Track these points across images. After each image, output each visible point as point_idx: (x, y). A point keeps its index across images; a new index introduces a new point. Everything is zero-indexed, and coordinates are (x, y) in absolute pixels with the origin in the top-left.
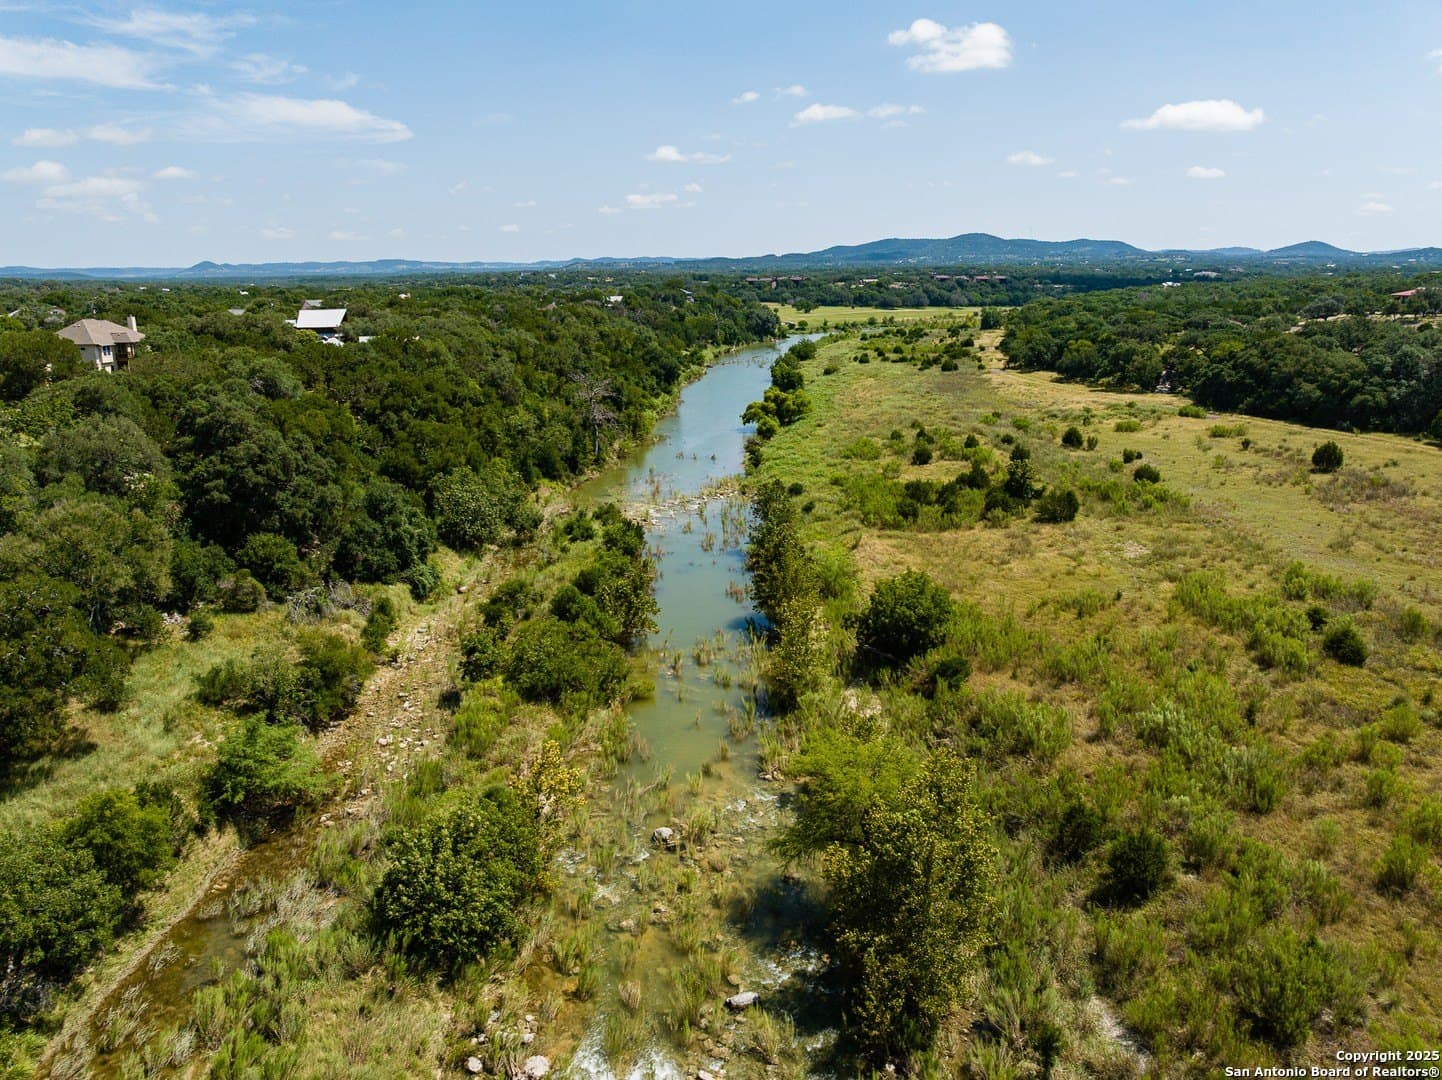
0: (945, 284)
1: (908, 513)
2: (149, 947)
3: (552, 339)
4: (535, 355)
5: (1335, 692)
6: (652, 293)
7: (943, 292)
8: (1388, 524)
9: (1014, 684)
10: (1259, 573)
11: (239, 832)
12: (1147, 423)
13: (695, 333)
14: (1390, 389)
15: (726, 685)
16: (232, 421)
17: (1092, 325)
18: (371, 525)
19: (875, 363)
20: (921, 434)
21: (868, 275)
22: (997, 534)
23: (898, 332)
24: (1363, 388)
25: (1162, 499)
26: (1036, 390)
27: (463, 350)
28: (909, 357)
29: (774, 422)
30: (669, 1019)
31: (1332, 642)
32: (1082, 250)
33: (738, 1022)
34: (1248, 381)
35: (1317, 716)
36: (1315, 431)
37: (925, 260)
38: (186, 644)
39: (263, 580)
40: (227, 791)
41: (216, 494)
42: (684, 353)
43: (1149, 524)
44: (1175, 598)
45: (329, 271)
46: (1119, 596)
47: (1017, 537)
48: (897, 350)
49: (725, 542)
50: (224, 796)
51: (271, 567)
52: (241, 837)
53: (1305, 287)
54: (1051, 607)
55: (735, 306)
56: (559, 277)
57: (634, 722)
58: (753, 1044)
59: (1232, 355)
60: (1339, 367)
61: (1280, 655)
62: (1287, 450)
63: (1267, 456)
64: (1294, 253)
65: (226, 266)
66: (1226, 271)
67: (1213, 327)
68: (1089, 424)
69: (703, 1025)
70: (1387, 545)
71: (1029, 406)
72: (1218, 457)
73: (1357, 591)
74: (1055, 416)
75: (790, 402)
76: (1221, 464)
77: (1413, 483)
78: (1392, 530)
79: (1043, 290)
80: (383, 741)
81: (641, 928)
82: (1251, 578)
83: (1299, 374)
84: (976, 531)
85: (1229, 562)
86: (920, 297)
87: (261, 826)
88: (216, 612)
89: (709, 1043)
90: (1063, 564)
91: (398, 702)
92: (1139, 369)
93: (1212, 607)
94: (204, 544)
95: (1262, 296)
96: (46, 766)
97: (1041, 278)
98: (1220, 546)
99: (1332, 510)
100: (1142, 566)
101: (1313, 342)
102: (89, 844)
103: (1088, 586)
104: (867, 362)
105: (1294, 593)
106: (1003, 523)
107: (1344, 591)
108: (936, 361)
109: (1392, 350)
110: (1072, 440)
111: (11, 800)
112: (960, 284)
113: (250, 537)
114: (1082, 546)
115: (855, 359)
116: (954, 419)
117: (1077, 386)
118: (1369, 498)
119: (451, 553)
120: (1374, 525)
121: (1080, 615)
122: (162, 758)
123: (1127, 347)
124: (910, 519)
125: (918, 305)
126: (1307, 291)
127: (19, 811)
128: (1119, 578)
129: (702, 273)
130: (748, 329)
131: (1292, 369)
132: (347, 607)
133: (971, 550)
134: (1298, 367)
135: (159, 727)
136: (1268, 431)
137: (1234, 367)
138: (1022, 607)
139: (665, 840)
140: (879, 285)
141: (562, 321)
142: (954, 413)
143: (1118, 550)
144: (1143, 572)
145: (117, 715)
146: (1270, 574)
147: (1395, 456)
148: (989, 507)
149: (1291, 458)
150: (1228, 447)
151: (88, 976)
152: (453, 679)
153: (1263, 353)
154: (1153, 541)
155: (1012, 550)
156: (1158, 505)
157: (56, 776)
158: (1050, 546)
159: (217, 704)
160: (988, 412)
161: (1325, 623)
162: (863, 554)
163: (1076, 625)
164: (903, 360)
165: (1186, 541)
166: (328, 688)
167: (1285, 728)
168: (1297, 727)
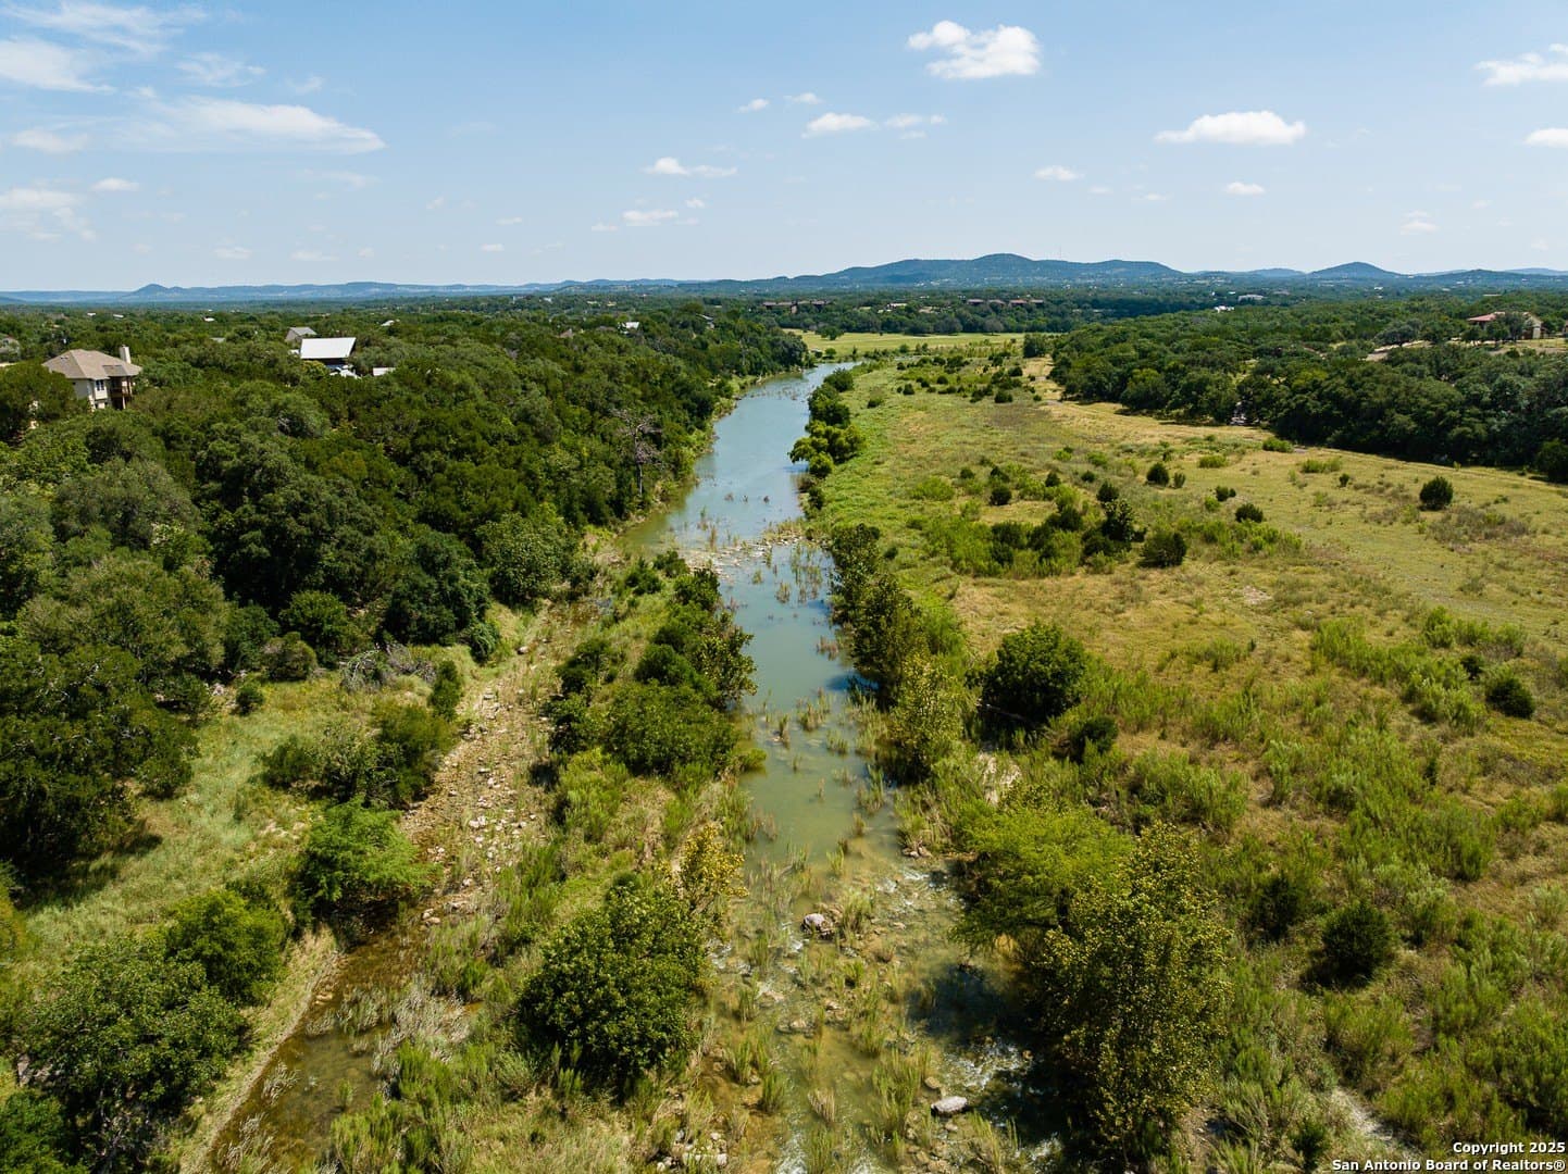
0: (978, 309)
1: (1003, 559)
2: (258, 1071)
3: (578, 370)
4: (565, 388)
5: (1509, 746)
6: (669, 319)
7: (976, 316)
8: (1516, 564)
9: (1165, 745)
10: (1394, 619)
11: (335, 932)
12: (1231, 458)
13: (719, 362)
14: (1490, 420)
15: (842, 752)
16: (269, 464)
17: (1156, 353)
18: (427, 581)
19: (921, 395)
20: (995, 472)
21: (892, 298)
22: (1102, 581)
23: (937, 360)
24: (1460, 419)
25: (1271, 540)
26: (1102, 423)
27: (491, 383)
28: (957, 387)
29: (827, 459)
30: (872, 1129)
31: (1496, 692)
32: (1116, 271)
33: (949, 1131)
34: (1335, 412)
35: (1498, 773)
36: (1412, 465)
37: (951, 282)
38: (236, 718)
39: (312, 644)
40: (322, 888)
41: (254, 547)
42: (710, 384)
43: (1262, 567)
44: (1313, 648)
45: (294, 296)
46: (1253, 646)
47: (1124, 583)
48: (941, 381)
49: (802, 592)
50: (320, 893)
51: (319, 629)
52: (338, 939)
53: (1371, 312)
54: (1181, 660)
55: (759, 333)
56: (556, 300)
57: (752, 794)
58: (972, 1155)
59: (1316, 385)
60: (1435, 397)
61: (1443, 707)
62: (1388, 486)
63: (1368, 493)
64: (1338, 274)
65: (177, 289)
66: (1270, 295)
67: (1287, 354)
68: (1170, 459)
69: (911, 1136)
70: (1521, 587)
71: (1099, 441)
72: (1317, 494)
73: (1505, 637)
74: (1131, 451)
75: (842, 439)
76: (1321, 502)
77: (1529, 520)
78: (1521, 570)
79: (1082, 315)
80: (474, 824)
81: (816, 1027)
82: (1388, 624)
83: (1390, 405)
84: (1078, 577)
85: (1358, 608)
86: (952, 323)
87: (357, 925)
88: (263, 681)
89: (923, 1156)
90: (1182, 613)
91: (480, 778)
92: (1212, 400)
93: (1359, 657)
94: (243, 604)
95: (1327, 322)
96: (109, 863)
97: (1080, 303)
98: (1345, 591)
99: (1452, 550)
100: (1268, 613)
101: (1404, 371)
102: (197, 956)
103: (1217, 636)
104: (912, 393)
105: (1439, 639)
106: (1107, 567)
107: (1490, 636)
108: (987, 392)
109: (1489, 379)
110: (1157, 477)
111: (78, 906)
112: (995, 308)
113: (295, 596)
114: (1198, 592)
115: (899, 390)
116: (1023, 454)
117: (1145, 418)
118: (1487, 536)
119: (505, 609)
120: (1502, 566)
121: (1215, 668)
122: (236, 850)
123: (1200, 376)
124: (1006, 564)
125: (951, 331)
126: (1373, 315)
127: (90, 918)
128: (1248, 628)
129: (713, 297)
130: (774, 358)
131: (1384, 400)
132: (407, 672)
133: (1078, 599)
134: (1390, 398)
135: (228, 815)
136: (1365, 467)
137: (1320, 398)
138: (1151, 660)
139: (818, 928)
140: (908, 309)
141: (585, 349)
142: (1022, 448)
143: (1237, 596)
144: (1269, 619)
145: (176, 802)
146: (1407, 620)
147: (1504, 492)
148: (1088, 552)
149: (1394, 494)
150: (1324, 483)
151: (198, 1106)
152: (538, 751)
153: (1350, 381)
154: (1272, 585)
155: (1122, 597)
156: (1267, 548)
157: (123, 875)
158: (1163, 593)
159: (286, 786)
160: (1058, 447)
161: (1481, 672)
162: (962, 604)
163: (1214, 678)
164: (950, 391)
165: (1307, 585)
166: (409, 765)
167: (1468, 788)
168: (1482, 786)
